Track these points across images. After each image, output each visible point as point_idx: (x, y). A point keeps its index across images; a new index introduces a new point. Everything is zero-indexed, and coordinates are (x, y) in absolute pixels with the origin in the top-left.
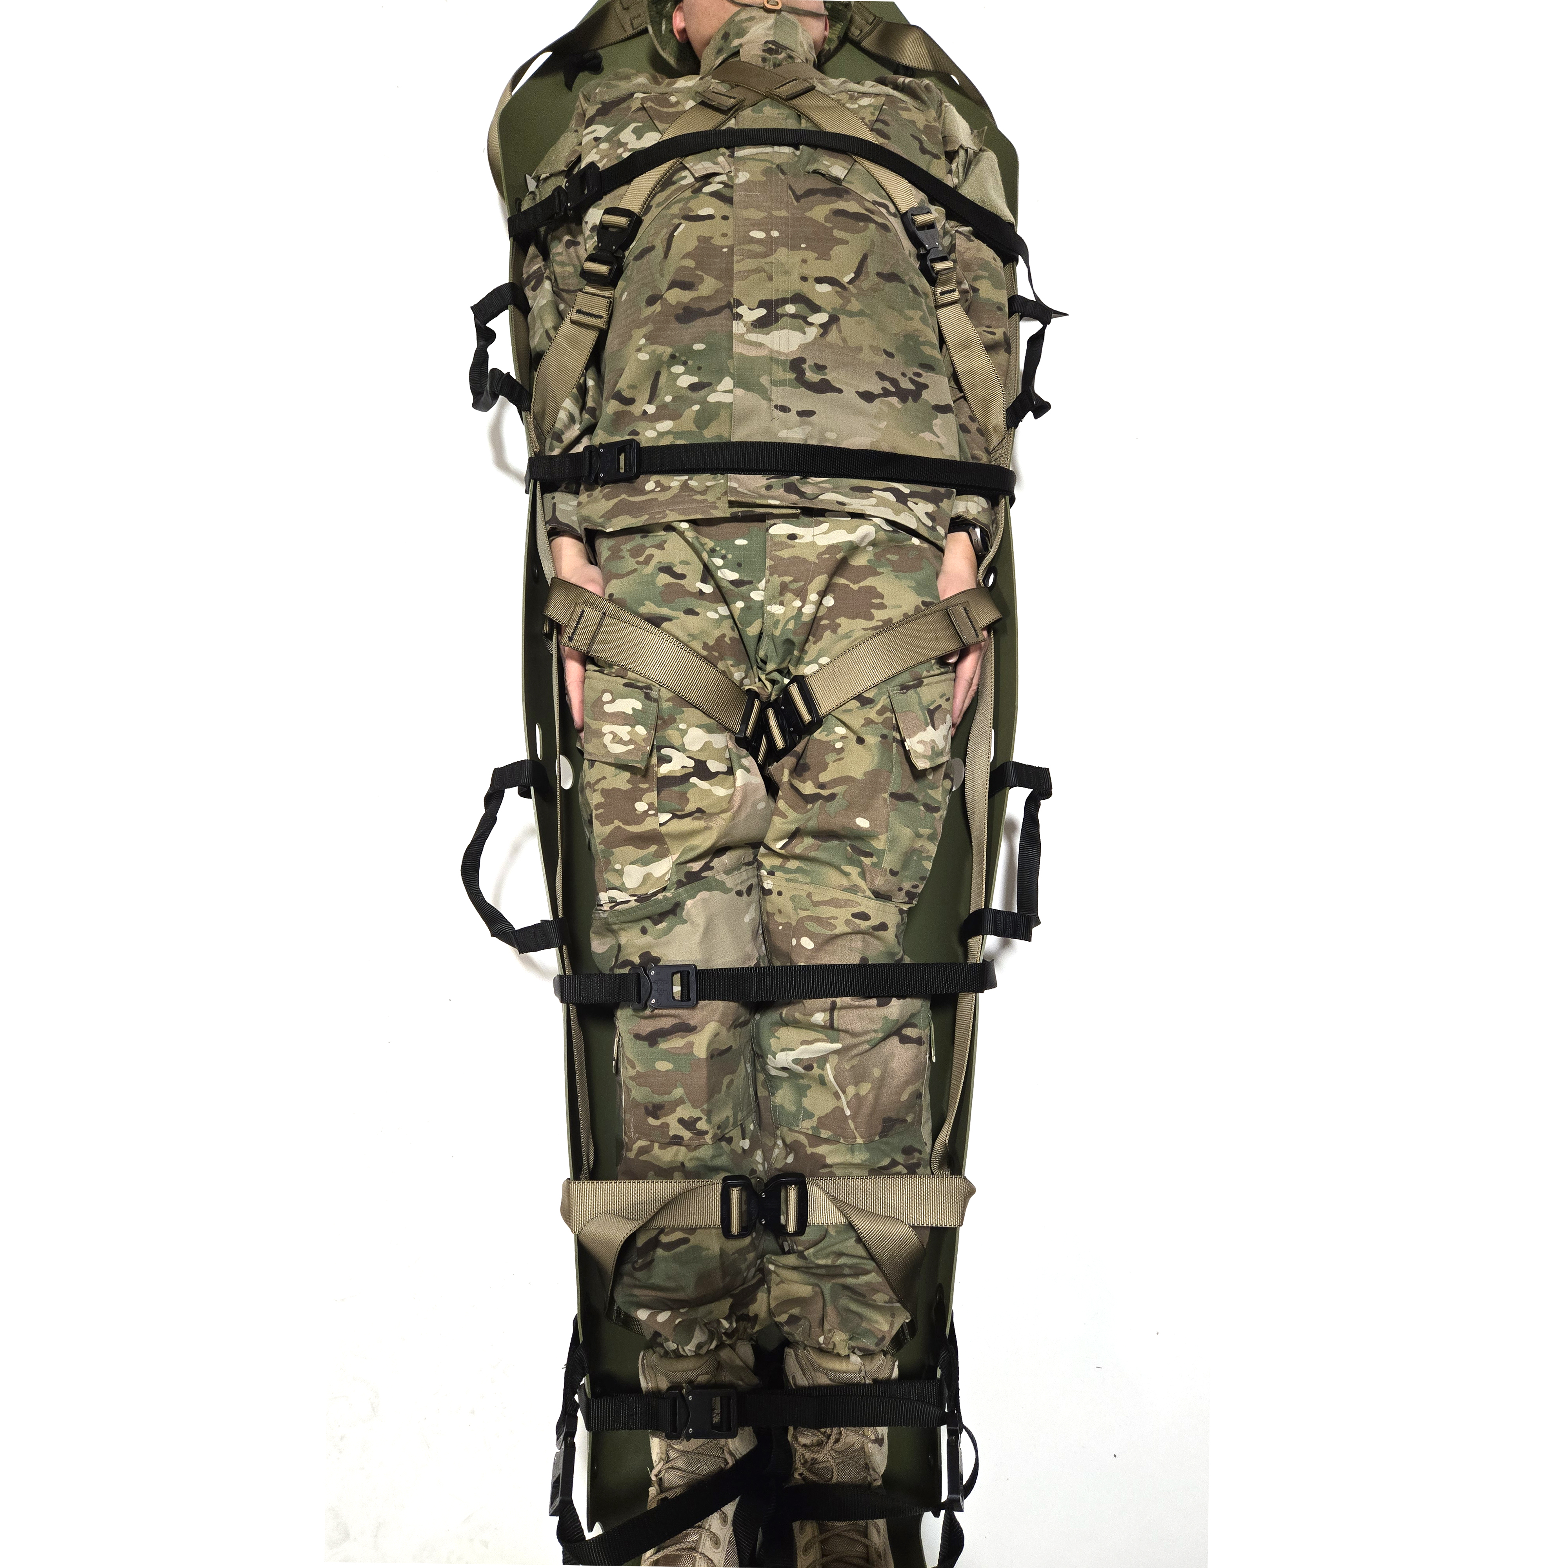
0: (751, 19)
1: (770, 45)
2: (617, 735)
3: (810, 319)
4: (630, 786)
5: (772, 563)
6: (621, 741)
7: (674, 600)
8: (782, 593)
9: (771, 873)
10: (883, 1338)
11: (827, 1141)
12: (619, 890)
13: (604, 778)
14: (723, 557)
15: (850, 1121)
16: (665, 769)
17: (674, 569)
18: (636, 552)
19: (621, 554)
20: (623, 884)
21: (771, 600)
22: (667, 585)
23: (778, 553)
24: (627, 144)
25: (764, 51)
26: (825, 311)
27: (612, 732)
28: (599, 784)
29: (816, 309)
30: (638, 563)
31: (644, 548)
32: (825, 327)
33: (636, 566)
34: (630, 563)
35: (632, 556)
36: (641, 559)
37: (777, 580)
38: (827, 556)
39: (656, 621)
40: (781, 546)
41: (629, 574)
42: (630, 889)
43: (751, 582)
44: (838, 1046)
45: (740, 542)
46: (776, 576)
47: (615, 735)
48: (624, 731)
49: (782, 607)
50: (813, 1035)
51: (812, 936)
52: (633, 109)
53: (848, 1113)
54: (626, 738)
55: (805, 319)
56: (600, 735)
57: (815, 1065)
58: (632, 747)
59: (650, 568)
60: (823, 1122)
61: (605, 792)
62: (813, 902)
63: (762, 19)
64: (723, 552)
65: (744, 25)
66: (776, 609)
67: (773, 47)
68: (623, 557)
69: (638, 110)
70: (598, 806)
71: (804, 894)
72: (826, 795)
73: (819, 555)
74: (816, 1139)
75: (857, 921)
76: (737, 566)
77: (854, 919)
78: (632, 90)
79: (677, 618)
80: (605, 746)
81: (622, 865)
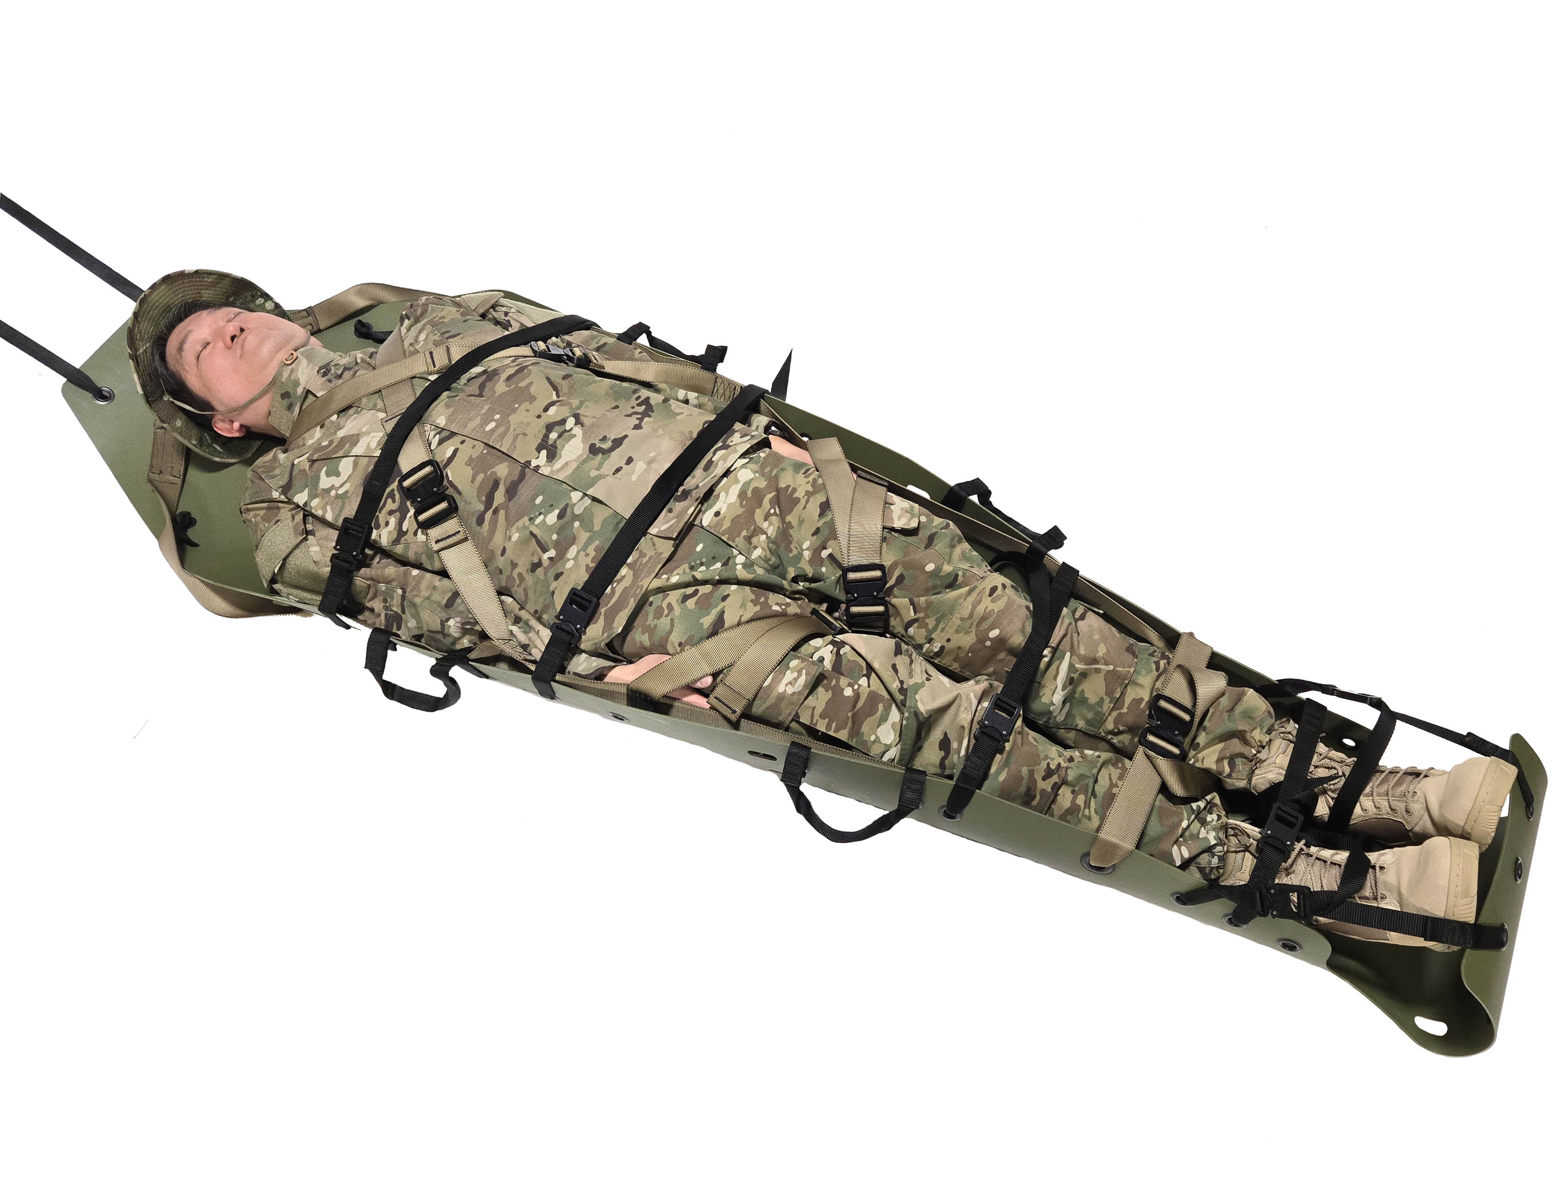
3: (568, 429)
5: (727, 536)
6: (796, 680)
8: (749, 543)
11: (1123, 694)
14: (702, 564)
15: (1118, 669)
16: (827, 664)
20: (885, 745)
21: (749, 551)
23: (722, 529)
37: (739, 541)
38: (744, 503)
40: (719, 524)
42: (890, 745)
43: (728, 559)
44: (1067, 654)
45: (699, 548)
46: (737, 539)
49: (758, 548)
50: (1053, 669)
53: (1112, 666)
54: (795, 674)
55: (566, 431)
64: (698, 562)
66: (757, 553)
71: (959, 622)
73: (741, 505)
76: (713, 559)
81: (874, 735)
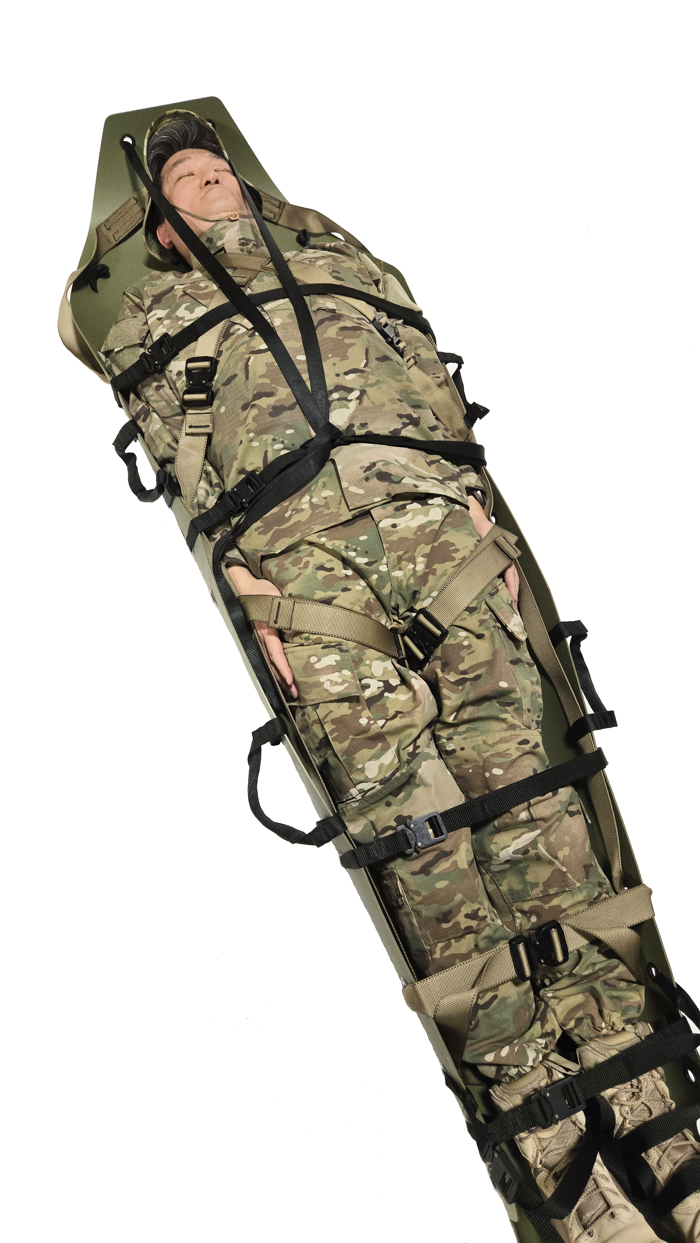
0: (225, 227)
1: (242, 241)
2: (332, 681)
3: (350, 398)
4: (351, 711)
5: (388, 545)
6: (337, 684)
7: (333, 585)
8: (399, 563)
9: (450, 739)
10: (640, 1006)
11: (556, 895)
12: (365, 782)
13: (331, 712)
14: (355, 550)
15: (568, 874)
16: (368, 693)
17: (325, 566)
18: (295, 563)
19: (285, 567)
20: (367, 777)
21: (394, 568)
22: (325, 577)
23: (390, 538)
24: (184, 317)
25: (240, 245)
26: (356, 389)
27: (328, 680)
28: (328, 717)
29: (350, 390)
30: (299, 569)
31: (301, 559)
32: (359, 398)
33: (300, 571)
34: (294, 571)
35: (293, 566)
36: (301, 566)
37: (394, 556)
38: (419, 533)
39: (328, 602)
40: (390, 533)
41: (297, 577)
42: (371, 779)
43: (376, 561)
44: (538, 831)
45: (363, 538)
46: (393, 553)
47: (331, 682)
48: (335, 677)
49: (401, 571)
50: (520, 831)
51: (499, 766)
52: (178, 296)
53: (565, 869)
54: (340, 680)
56: (319, 684)
57: (530, 849)
58: (347, 685)
59: (310, 570)
60: (547, 884)
61: (333, 721)
62: (489, 745)
63: (232, 226)
64: (354, 547)
65: (221, 232)
66: (398, 574)
67: (244, 241)
68: (288, 568)
69: (182, 296)
70: (332, 732)
71: (481, 743)
72: (472, 677)
73: (415, 533)
74: (546, 897)
75: (523, 746)
76: (366, 553)
77: (520, 746)
78: (171, 285)
79: (339, 596)
80: (327, 690)
81: (362, 764)
